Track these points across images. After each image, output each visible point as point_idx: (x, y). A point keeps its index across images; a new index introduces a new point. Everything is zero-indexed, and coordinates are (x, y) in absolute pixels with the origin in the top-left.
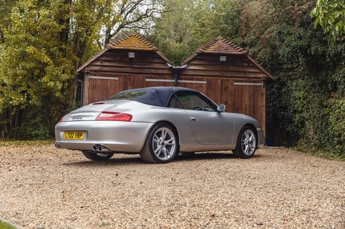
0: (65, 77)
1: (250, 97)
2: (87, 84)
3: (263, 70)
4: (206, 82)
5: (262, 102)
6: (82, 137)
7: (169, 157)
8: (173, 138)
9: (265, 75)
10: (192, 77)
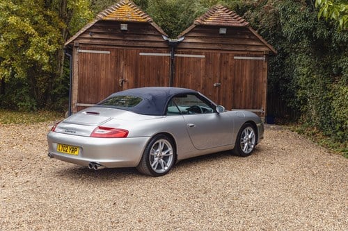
0: (52, 48)
1: (251, 72)
2: (76, 59)
3: (266, 43)
4: (204, 56)
5: (263, 77)
6: (76, 153)
7: (166, 168)
8: (170, 149)
9: (267, 49)
10: (190, 51)
